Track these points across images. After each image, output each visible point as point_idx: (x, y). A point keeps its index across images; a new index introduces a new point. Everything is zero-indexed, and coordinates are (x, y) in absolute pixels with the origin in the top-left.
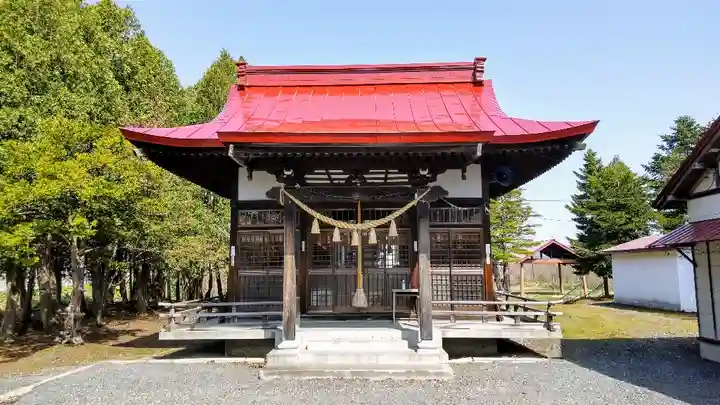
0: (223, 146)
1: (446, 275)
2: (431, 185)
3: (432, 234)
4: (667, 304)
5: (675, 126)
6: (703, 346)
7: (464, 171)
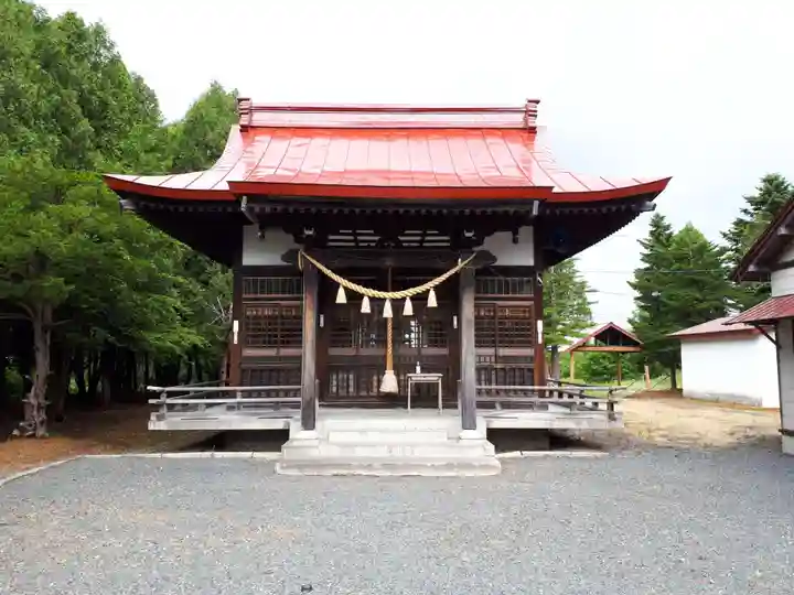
0: (234, 198)
1: (490, 356)
2: (476, 249)
3: (477, 307)
4: (745, 398)
5: (762, 185)
6: (786, 439)
7: (515, 233)
